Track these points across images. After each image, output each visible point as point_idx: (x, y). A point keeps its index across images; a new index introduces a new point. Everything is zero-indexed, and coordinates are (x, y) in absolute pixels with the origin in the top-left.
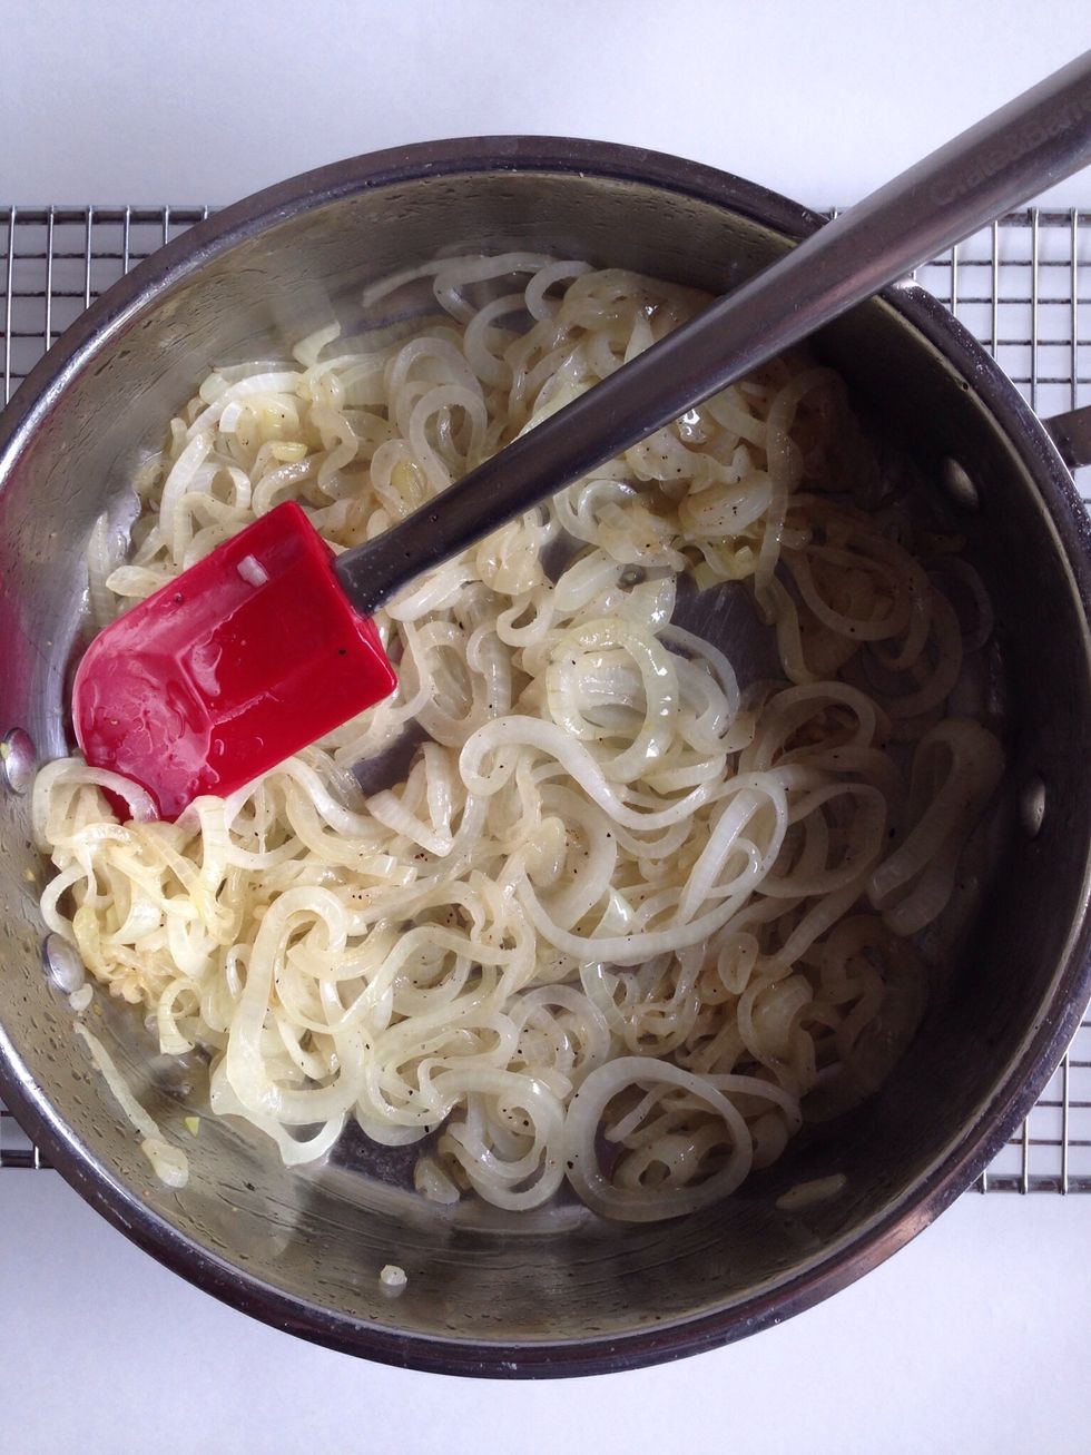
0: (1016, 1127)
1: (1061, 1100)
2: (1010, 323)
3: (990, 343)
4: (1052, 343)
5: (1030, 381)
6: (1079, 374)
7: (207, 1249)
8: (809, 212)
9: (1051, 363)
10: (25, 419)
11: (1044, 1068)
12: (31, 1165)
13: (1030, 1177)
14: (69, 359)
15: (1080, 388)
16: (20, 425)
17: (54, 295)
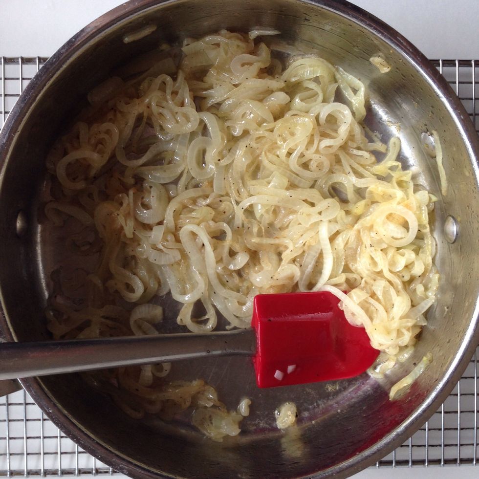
0: (26, 90)
1: (6, 97)
2: (36, 428)
3: (44, 420)
4: (19, 420)
5: (27, 404)
6: (5, 408)
7: (365, 28)
8: (125, 474)
9: (17, 412)
12: (443, 61)
13: (19, 64)
15: (5, 402)
17: (457, 429)
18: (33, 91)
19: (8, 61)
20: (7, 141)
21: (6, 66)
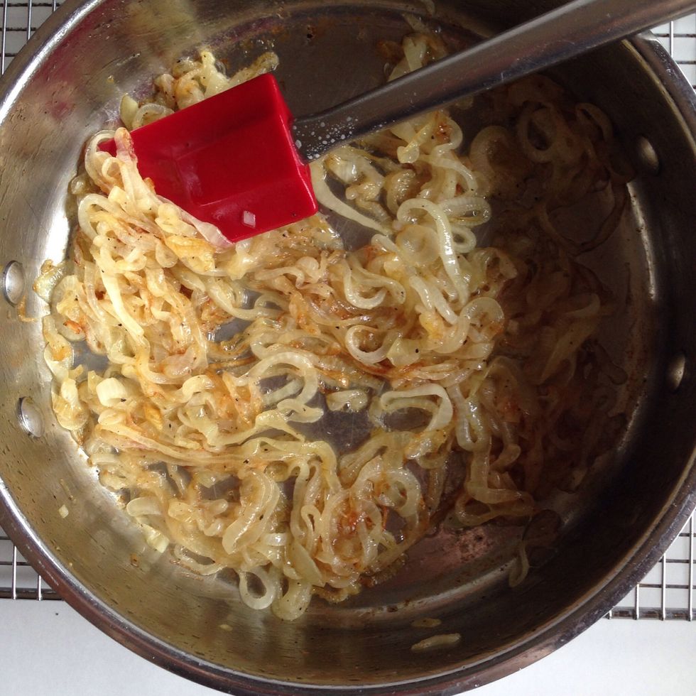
10: (40, 50)
11: (669, 535)
12: (36, 598)
14: (72, 14)
16: (36, 54)
17: (7, 30)
18: (636, 569)
19: (682, 615)
20: (686, 497)
21: (686, 607)
